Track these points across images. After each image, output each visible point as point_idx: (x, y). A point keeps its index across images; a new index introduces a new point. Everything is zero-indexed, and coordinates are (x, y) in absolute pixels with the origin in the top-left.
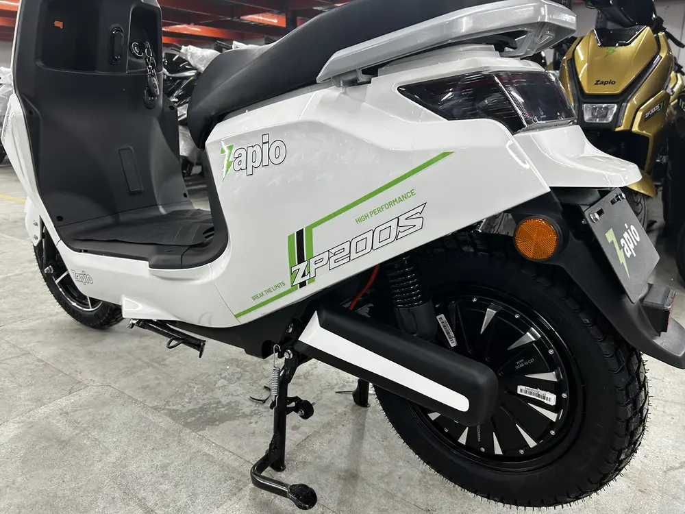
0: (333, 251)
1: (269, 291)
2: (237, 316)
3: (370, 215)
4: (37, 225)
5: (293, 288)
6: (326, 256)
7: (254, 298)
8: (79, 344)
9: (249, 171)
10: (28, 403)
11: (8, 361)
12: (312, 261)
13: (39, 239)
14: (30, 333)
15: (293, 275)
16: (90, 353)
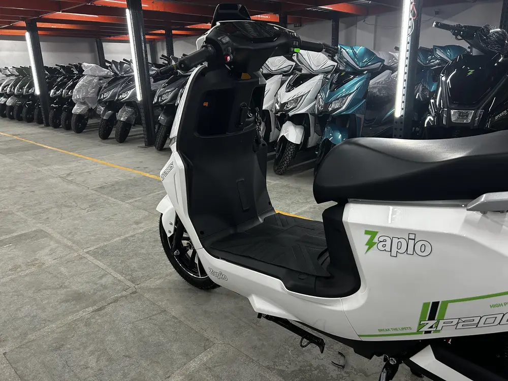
0: (463, 320)
1: (396, 329)
2: (359, 336)
3: (503, 305)
4: (171, 224)
5: (418, 332)
6: (455, 322)
7: (380, 330)
8: (195, 303)
9: (394, 253)
10: (180, 357)
11: (155, 317)
12: (441, 322)
13: (172, 233)
14: (159, 291)
15: (421, 326)
16: (206, 312)
